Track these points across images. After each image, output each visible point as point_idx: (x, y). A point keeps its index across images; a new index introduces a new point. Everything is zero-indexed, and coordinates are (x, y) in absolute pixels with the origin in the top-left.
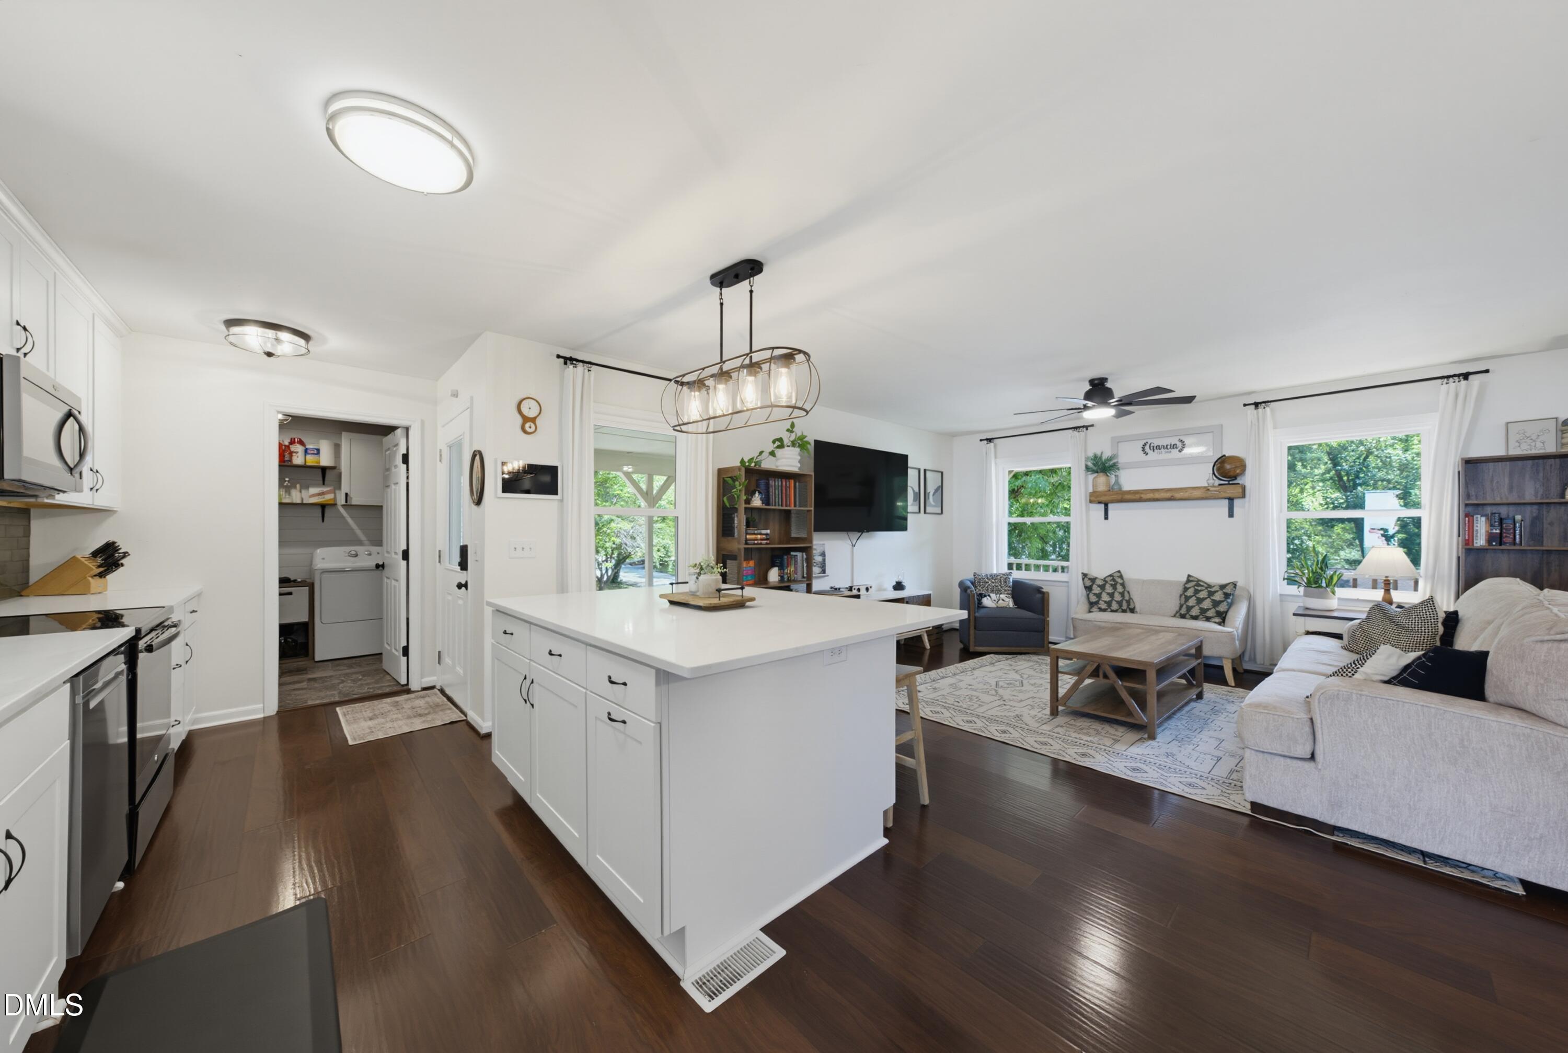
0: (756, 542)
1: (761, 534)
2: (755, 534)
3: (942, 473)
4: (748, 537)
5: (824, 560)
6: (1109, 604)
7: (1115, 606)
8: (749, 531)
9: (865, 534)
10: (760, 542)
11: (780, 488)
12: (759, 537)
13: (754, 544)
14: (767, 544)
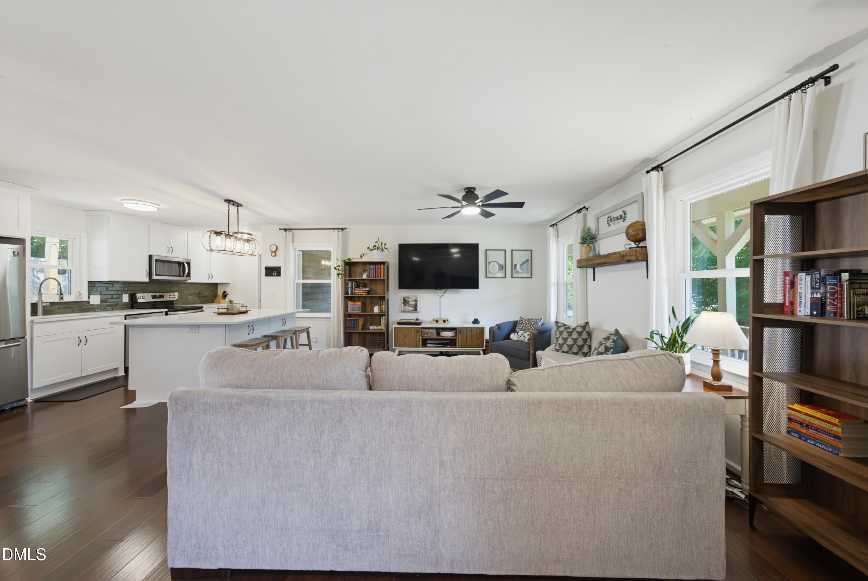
0: (360, 294)
1: (362, 290)
2: (359, 290)
3: (531, 251)
4: (355, 291)
5: (416, 304)
6: (561, 346)
7: (565, 348)
8: (356, 289)
9: (449, 290)
10: (361, 294)
11: (374, 269)
12: (361, 291)
13: (359, 294)
14: (366, 295)
